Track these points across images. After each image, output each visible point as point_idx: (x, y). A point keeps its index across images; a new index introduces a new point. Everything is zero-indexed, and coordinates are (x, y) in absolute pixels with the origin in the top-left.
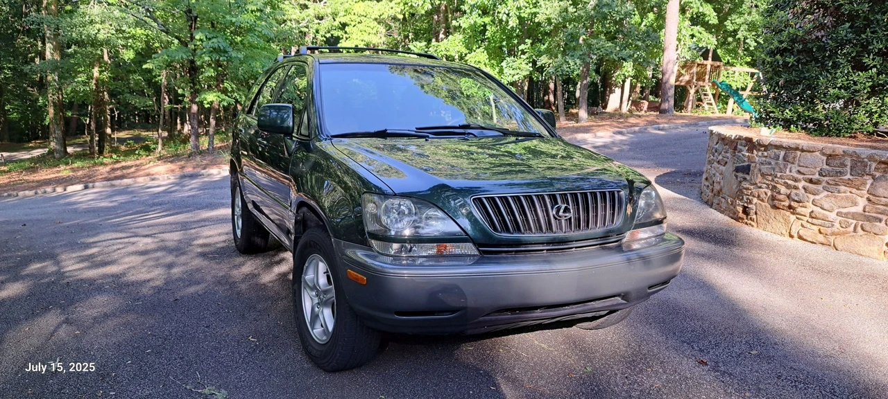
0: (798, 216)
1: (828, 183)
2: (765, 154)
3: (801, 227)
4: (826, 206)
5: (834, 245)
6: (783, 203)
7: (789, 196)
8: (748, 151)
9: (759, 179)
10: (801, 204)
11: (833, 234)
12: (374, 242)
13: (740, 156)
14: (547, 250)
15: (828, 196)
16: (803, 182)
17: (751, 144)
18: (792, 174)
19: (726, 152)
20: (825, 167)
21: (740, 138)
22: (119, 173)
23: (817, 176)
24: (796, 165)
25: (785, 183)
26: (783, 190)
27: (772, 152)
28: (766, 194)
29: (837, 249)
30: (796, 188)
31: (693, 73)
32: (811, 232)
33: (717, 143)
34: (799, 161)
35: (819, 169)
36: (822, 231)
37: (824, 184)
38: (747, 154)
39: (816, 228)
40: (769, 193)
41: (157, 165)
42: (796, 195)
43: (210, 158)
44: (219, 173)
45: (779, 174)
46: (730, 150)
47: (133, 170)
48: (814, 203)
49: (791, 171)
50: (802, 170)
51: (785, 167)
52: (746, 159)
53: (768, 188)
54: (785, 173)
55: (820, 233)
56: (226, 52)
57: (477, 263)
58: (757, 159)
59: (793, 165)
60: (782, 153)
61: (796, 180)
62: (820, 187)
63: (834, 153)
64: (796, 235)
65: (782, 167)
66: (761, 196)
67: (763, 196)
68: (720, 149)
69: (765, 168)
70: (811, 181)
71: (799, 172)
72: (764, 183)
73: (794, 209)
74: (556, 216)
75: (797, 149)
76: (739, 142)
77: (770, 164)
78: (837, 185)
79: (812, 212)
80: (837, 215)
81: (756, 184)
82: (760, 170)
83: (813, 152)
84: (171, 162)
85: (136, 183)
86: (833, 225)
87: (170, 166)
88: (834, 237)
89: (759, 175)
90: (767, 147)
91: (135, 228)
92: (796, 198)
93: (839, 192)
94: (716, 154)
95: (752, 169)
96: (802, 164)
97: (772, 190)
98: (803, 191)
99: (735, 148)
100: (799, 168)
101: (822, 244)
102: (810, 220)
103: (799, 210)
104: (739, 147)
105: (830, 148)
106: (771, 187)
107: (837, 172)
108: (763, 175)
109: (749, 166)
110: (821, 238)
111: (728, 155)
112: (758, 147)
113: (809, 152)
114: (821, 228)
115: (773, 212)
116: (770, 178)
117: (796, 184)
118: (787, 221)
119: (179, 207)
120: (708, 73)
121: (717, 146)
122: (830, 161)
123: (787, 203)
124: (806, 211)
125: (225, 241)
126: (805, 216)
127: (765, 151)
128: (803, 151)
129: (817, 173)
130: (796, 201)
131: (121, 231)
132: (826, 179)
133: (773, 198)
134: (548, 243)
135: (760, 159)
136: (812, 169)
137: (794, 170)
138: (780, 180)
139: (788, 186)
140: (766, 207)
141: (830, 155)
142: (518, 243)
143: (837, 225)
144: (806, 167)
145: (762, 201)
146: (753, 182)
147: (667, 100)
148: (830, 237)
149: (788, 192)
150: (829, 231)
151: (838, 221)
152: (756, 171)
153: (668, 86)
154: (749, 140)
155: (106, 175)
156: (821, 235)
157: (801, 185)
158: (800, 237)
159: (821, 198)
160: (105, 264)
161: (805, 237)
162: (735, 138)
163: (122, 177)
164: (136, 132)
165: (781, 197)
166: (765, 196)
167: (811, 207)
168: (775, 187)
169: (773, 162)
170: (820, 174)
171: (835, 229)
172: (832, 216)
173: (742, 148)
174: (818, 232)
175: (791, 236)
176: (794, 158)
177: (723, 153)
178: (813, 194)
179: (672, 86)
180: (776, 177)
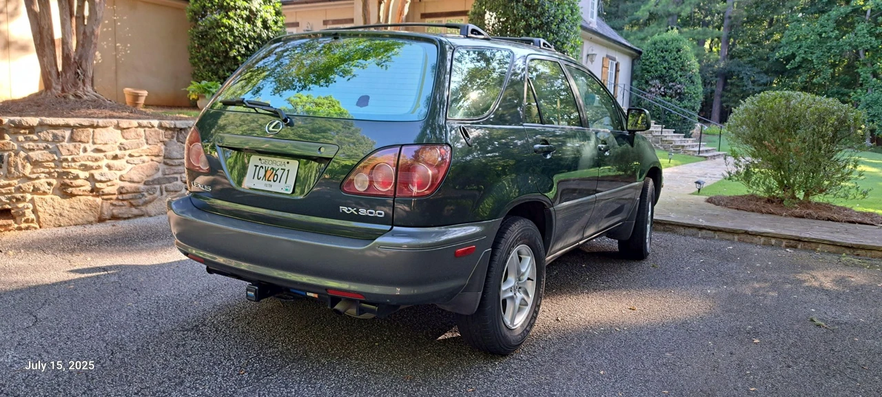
0: (105, 197)
1: (131, 156)
3: (112, 207)
4: (135, 179)
5: (147, 214)
6: (82, 188)
7: (90, 179)
9: (28, 170)
10: (109, 183)
11: (145, 203)
15: (132, 169)
16: (105, 159)
18: (88, 154)
20: (124, 140)
23: (118, 152)
24: (91, 143)
25: (82, 165)
26: (80, 173)
27: (50, 134)
28: (49, 184)
29: (150, 216)
30: (99, 167)
32: (124, 208)
34: (93, 138)
35: (118, 144)
36: (133, 204)
37: (128, 158)
39: (127, 203)
40: (55, 182)
42: (100, 175)
45: (69, 158)
48: (121, 178)
49: (85, 151)
50: (100, 148)
51: (76, 147)
53: (51, 177)
54: (78, 154)
55: (132, 206)
58: (15, 145)
59: (86, 145)
60: (67, 133)
61: (95, 160)
62: (124, 163)
63: (129, 127)
64: (107, 218)
65: (71, 148)
66: (41, 189)
67: (44, 188)
69: (37, 155)
70: (113, 158)
71: (97, 150)
72: (44, 172)
73: (99, 190)
77: (46, 148)
78: (140, 156)
79: (121, 188)
80: (145, 184)
81: (24, 176)
83: (107, 127)
86: (142, 195)
88: (145, 206)
89: (29, 165)
90: (33, 129)
92: (100, 179)
93: (144, 162)
95: (6, 159)
96: (97, 142)
97: (59, 178)
98: (106, 170)
100: (95, 147)
101: (137, 216)
102: (120, 197)
103: (106, 190)
106: (56, 174)
107: (138, 144)
108: (36, 163)
110: (135, 211)
113: (103, 127)
114: (132, 201)
115: (64, 201)
116: (52, 165)
117: (97, 164)
118: (93, 206)
123: (88, 187)
126: (113, 194)
129: (117, 149)
130: (101, 182)
133: (63, 186)
135: (26, 146)
136: (111, 145)
137: (89, 150)
138: (73, 164)
139: (86, 168)
140: (51, 199)
143: (145, 194)
144: (104, 144)
145: (44, 193)
146: (15, 175)
148: (142, 207)
149: (89, 174)
150: (140, 201)
151: (146, 190)
156: (134, 208)
157: (103, 163)
158: (114, 218)
159: (128, 172)
161: (119, 216)
165: (79, 182)
166: (47, 187)
167: (119, 184)
168: (64, 174)
169: (53, 146)
170: (121, 149)
171: (144, 199)
172: (141, 186)
174: (130, 206)
175: (101, 220)
176: (88, 136)
178: (118, 170)
180: (66, 161)
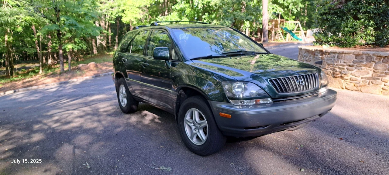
0: (345, 80)
1: (357, 66)
2: (329, 56)
3: (346, 84)
4: (357, 75)
5: (361, 91)
6: (338, 75)
7: (340, 72)
8: (321, 55)
9: (327, 67)
10: (346, 75)
11: (360, 86)
12: (231, 101)
13: (317, 58)
14: (296, 99)
15: (357, 71)
17: (322, 52)
18: (341, 63)
19: (310, 56)
20: (355, 59)
21: (317, 50)
22: (28, 84)
23: (352, 64)
24: (343, 60)
25: (339, 67)
26: (338, 70)
27: (332, 55)
28: (330, 72)
29: (362, 92)
30: (343, 69)
31: (273, 25)
32: (351, 86)
33: (305, 53)
34: (344, 58)
35: (352, 61)
36: (355, 85)
37: (355, 66)
38: (320, 57)
39: (353, 84)
40: (332, 72)
41: (46, 79)
42: (344, 71)
43: (71, 74)
44: (78, 81)
45: (336, 64)
46: (312, 56)
47: (34, 82)
48: (351, 74)
49: (341, 62)
50: (346, 61)
51: (338, 60)
52: (320, 59)
53: (331, 70)
54: (338, 63)
55: (355, 86)
56: (75, 25)
57: (272, 106)
58: (325, 58)
59: (341, 60)
60: (336, 55)
61: (343, 66)
62: (353, 68)
63: (359, 54)
64: (344, 88)
65: (337, 61)
66: (328, 73)
67: (329, 73)
68: (307, 55)
69: (329, 62)
70: (350, 66)
71: (344, 62)
72: (329, 68)
73: (343, 77)
74: (299, 85)
75: (343, 53)
76: (316, 52)
77: (331, 60)
78: (360, 66)
79: (351, 78)
80: (361, 78)
81: (325, 68)
82: (327, 63)
83: (350, 54)
84: (53, 77)
85: (39, 88)
86: (360, 83)
87: (53, 79)
88: (360, 87)
89: (327, 65)
90: (329, 53)
91: (64, 107)
92: (344, 73)
93: (362, 69)
94: (305, 57)
95: (323, 62)
96: (345, 59)
97: (333, 70)
98: (346, 70)
99: (315, 55)
100: (344, 61)
101: (356, 90)
102: (350, 81)
103: (345, 77)
104: (316, 54)
105: (357, 52)
106: (332, 69)
107: (360, 61)
108: (329, 65)
109: (322, 62)
110: (355, 88)
111: (311, 57)
112: (325, 53)
113: (348, 54)
114: (355, 84)
115: (334, 79)
116: (332, 66)
117: (343, 67)
118: (340, 83)
119: (73, 97)
120: (279, 24)
121: (305, 54)
122: (357, 57)
123: (340, 75)
124: (348, 78)
125: (113, 109)
126: (348, 80)
127: (329, 55)
128: (345, 54)
129: (352, 63)
130: (344, 74)
131: (59, 109)
132: (356, 64)
133: (334, 74)
134: (296, 96)
135: (327, 58)
136: (350, 61)
137: (342, 62)
138: (336, 66)
139: (340, 68)
140: (330, 77)
141: (357, 55)
142: (287, 96)
143: (361, 82)
144: (347, 60)
145: (329, 75)
146: (324, 67)
147: (265, 36)
148: (359, 87)
149: (340, 71)
150: (358, 85)
151: (362, 81)
152: (325, 63)
153: (265, 30)
154: (321, 51)
155: (22, 86)
156: (355, 87)
157: (345, 67)
158: (346, 89)
159: (355, 72)
160: (69, 123)
161: (348, 88)
162: (314, 51)
163: (31, 86)
164: (23, 65)
165: (337, 73)
166: (330, 73)
167: (350, 76)
168: (334, 69)
169: (332, 59)
170: (353, 63)
171: (360, 84)
172: (359, 79)
173: (318, 54)
174: (354, 86)
175: (342, 88)
176: (342, 57)
177: (308, 57)
178: (351, 71)
179: (267, 30)
180: (334, 65)
